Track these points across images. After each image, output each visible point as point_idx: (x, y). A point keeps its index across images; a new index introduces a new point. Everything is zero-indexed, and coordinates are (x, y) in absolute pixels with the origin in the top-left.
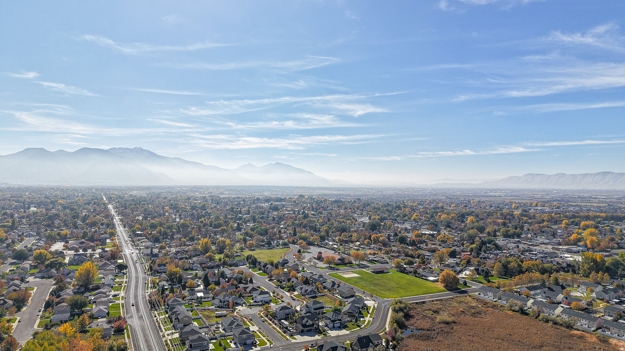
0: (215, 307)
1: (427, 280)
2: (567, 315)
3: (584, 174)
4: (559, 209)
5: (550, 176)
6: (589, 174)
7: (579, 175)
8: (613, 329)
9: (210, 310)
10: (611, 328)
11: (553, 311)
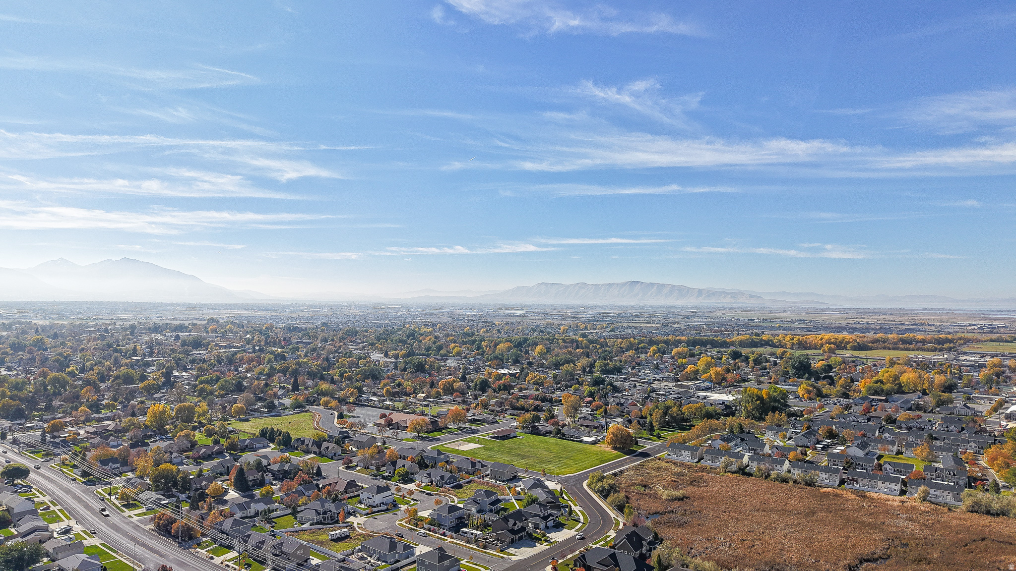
0: (311, 525)
1: (581, 442)
2: (800, 470)
3: (608, 284)
4: (614, 331)
5: (568, 286)
6: (614, 284)
7: (603, 285)
8: (862, 480)
9: (306, 531)
10: (859, 480)
11: (781, 467)
